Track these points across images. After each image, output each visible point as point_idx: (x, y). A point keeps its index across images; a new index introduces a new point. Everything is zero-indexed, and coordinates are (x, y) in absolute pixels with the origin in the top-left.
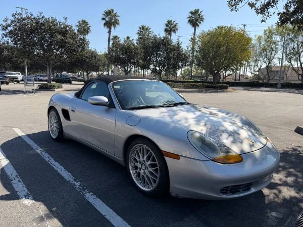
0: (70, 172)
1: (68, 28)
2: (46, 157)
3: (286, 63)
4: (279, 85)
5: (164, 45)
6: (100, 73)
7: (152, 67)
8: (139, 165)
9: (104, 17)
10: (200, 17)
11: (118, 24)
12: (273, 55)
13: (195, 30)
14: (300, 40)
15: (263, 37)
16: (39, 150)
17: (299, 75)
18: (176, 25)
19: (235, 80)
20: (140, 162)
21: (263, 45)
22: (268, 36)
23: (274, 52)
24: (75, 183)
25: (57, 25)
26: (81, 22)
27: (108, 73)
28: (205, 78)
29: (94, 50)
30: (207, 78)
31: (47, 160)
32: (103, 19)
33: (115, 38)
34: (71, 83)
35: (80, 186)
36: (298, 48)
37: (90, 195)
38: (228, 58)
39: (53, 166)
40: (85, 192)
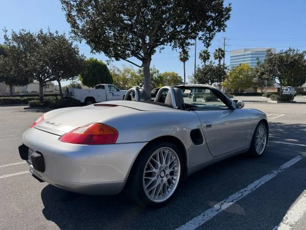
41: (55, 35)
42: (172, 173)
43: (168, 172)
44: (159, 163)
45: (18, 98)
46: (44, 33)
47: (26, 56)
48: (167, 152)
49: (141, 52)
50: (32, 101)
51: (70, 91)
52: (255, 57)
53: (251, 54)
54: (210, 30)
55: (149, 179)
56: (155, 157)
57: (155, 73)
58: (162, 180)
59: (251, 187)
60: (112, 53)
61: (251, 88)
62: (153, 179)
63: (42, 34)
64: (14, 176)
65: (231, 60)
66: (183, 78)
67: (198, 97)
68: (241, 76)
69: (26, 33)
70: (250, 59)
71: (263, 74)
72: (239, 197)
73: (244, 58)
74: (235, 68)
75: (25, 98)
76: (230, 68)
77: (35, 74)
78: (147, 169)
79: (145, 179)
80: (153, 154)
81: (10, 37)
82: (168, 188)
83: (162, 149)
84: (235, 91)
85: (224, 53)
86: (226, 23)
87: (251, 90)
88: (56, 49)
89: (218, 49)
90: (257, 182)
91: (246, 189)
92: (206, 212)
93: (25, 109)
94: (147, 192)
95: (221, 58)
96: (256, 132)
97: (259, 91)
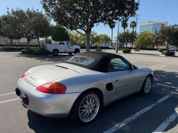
41: (36, 12)
42: (95, 107)
43: (93, 106)
44: (88, 102)
45: (15, 47)
46: (30, 10)
47: (20, 25)
48: (93, 96)
49: (85, 26)
50: (23, 50)
51: (44, 45)
52: (154, 28)
53: (153, 25)
54: (126, 16)
55: (82, 111)
56: (86, 99)
57: (94, 34)
58: (89, 111)
59: (138, 114)
60: (69, 26)
61: (151, 46)
62: (84, 111)
63: (29, 11)
64: (13, 101)
65: (140, 28)
66: (111, 38)
67: (119, 50)
68: (145, 38)
69: (19, 10)
70: (152, 27)
71: (158, 38)
72: (130, 120)
73: (148, 27)
74: (142, 33)
75: (19, 47)
76: (139, 34)
77: (24, 35)
78: (81, 106)
79: (80, 111)
80: (85, 98)
81: (10, 13)
82: (92, 114)
83: (89, 95)
84: (141, 47)
85: (136, 24)
86: (136, 12)
87: (151, 47)
88: (37, 21)
89: (132, 21)
90: (141, 111)
91: (134, 115)
92: (111, 128)
93: (19, 54)
94: (81, 117)
95: (134, 27)
96: (145, 81)
97: (155, 47)
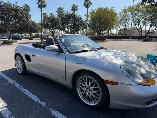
0: (36, 95)
1: (18, 8)
2: (18, 86)
3: (133, 26)
4: (130, 38)
5: (73, 17)
6: (37, 33)
7: (66, 29)
8: (85, 89)
9: (38, 2)
10: (90, 3)
11: (46, 6)
12: (127, 22)
13: (87, 10)
14: (140, 15)
15: (122, 13)
16: (12, 82)
17: (140, 32)
18: (77, 7)
19: (108, 35)
20: (85, 87)
21: (122, 17)
22: (124, 13)
23: (127, 20)
24: (42, 103)
25: (11, 6)
26: (25, 5)
27: (42, 34)
28: (93, 35)
29: (33, 21)
30: (94, 35)
31: (19, 88)
32: (38, 3)
33: (45, 14)
34: (21, 40)
35: (46, 105)
36: (139, 18)
37: (55, 112)
38: (106, 24)
39: (24, 92)
40: (51, 109)
